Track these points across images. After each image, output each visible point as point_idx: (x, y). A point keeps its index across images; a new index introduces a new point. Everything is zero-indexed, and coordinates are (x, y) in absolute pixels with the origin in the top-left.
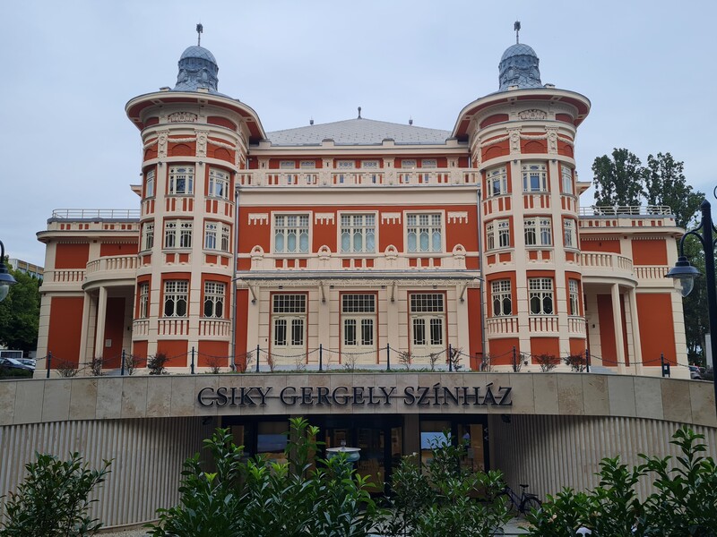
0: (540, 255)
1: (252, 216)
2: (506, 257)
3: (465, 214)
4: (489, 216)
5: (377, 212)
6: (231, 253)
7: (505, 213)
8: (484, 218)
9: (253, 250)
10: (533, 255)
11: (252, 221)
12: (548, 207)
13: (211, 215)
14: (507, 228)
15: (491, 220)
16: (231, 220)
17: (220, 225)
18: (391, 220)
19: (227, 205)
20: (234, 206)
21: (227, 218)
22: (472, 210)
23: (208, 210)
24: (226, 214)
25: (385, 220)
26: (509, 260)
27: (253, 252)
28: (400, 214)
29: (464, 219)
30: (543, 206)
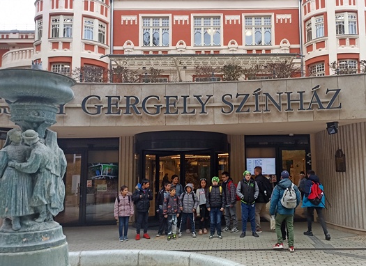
0: (347, 41)
1: (124, 18)
2: (321, 44)
3: (289, 16)
4: (308, 15)
5: (222, 15)
6: (107, 45)
7: (321, 10)
8: (304, 18)
9: (125, 44)
10: (342, 41)
11: (125, 21)
12: (354, 4)
13: (88, 13)
14: (322, 21)
15: (310, 18)
16: (107, 19)
17: (96, 22)
18: (233, 21)
19: (102, 7)
20: (109, 9)
21: (103, 17)
22: (295, 13)
23: (86, 9)
24: (102, 13)
25: (228, 21)
26: (324, 47)
27: (125, 46)
28: (239, 16)
29: (288, 20)
30: (350, 4)
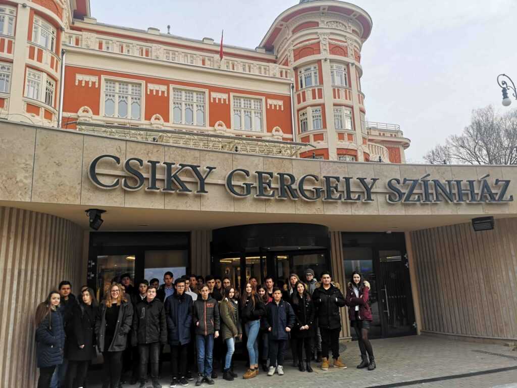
0: (346, 137)
1: (79, 77)
2: (319, 137)
3: (281, 103)
4: (303, 104)
5: (207, 91)
6: (55, 108)
7: (318, 101)
8: (297, 106)
9: (81, 111)
10: (341, 136)
11: (80, 82)
12: (350, 99)
13: (35, 63)
14: (320, 113)
15: (305, 108)
16: (57, 75)
17: (45, 75)
18: (220, 99)
19: (52, 58)
20: (60, 63)
21: (53, 72)
22: (287, 100)
23: (31, 56)
24: (52, 66)
25: (214, 99)
26: (322, 139)
27: (80, 112)
28: (227, 95)
29: (280, 106)
30: (346, 99)
